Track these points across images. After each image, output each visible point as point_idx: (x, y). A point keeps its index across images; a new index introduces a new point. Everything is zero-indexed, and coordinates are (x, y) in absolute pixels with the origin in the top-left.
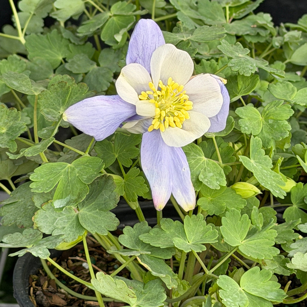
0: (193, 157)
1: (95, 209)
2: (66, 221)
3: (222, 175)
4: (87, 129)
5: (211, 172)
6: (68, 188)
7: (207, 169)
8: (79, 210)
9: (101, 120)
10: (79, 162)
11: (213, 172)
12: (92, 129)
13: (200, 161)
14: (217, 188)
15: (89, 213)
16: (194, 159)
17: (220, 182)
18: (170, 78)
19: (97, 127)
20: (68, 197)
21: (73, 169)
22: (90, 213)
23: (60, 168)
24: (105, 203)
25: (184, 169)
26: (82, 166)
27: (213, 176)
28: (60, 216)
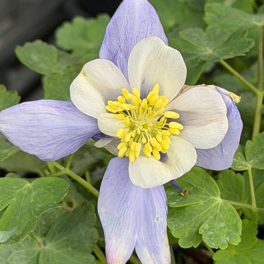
0: (204, 196)
1: (68, 246)
2: (25, 257)
3: (237, 228)
4: (24, 145)
5: (223, 222)
6: (17, 217)
7: (219, 215)
8: (45, 245)
9: (45, 134)
10: (40, 183)
11: (226, 222)
12: (31, 145)
13: (213, 203)
14: (222, 247)
15: (56, 251)
16: (203, 199)
17: (230, 238)
18: (157, 85)
19: (39, 143)
20: (13, 230)
21: (30, 192)
22: (58, 251)
23: (15, 187)
24: (79, 241)
25: (157, 219)
26: (42, 189)
27: (225, 227)
28: (17, 250)
